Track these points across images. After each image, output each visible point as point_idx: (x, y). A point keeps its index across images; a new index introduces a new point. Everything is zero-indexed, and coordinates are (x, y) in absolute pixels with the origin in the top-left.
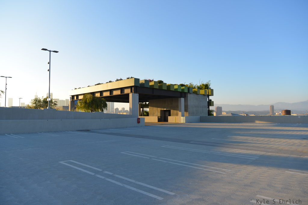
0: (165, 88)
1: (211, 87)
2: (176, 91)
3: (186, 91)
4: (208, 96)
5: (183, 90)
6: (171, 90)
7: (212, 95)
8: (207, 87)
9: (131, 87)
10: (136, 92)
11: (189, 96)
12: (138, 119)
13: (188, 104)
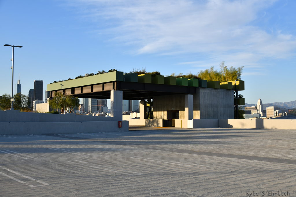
2: (179, 85)
3: (196, 84)
4: (236, 90)
9: (113, 82)
10: (119, 88)
11: (201, 91)
12: (119, 122)
13: (200, 103)
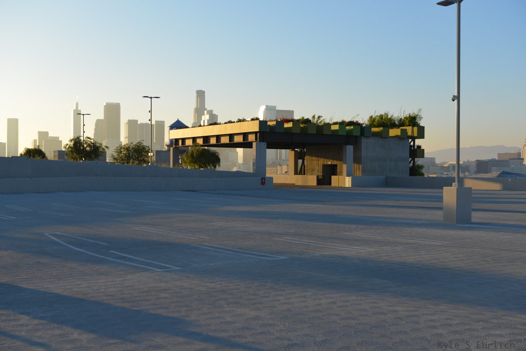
0: (314, 132)
2: (335, 135)
3: (357, 133)
4: (414, 139)
5: (350, 131)
6: (325, 133)
7: (422, 137)
9: (256, 133)
10: (262, 140)
11: (364, 141)
12: (262, 179)
13: (362, 156)
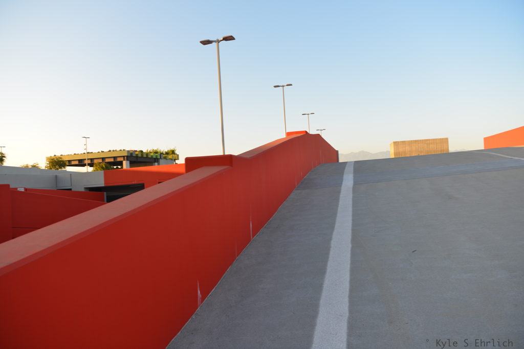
0: (145, 156)
1: (177, 152)
2: (152, 158)
3: (159, 157)
4: (175, 160)
5: (156, 156)
6: (149, 157)
7: (178, 159)
8: (173, 152)
9: (124, 157)
10: (127, 160)
